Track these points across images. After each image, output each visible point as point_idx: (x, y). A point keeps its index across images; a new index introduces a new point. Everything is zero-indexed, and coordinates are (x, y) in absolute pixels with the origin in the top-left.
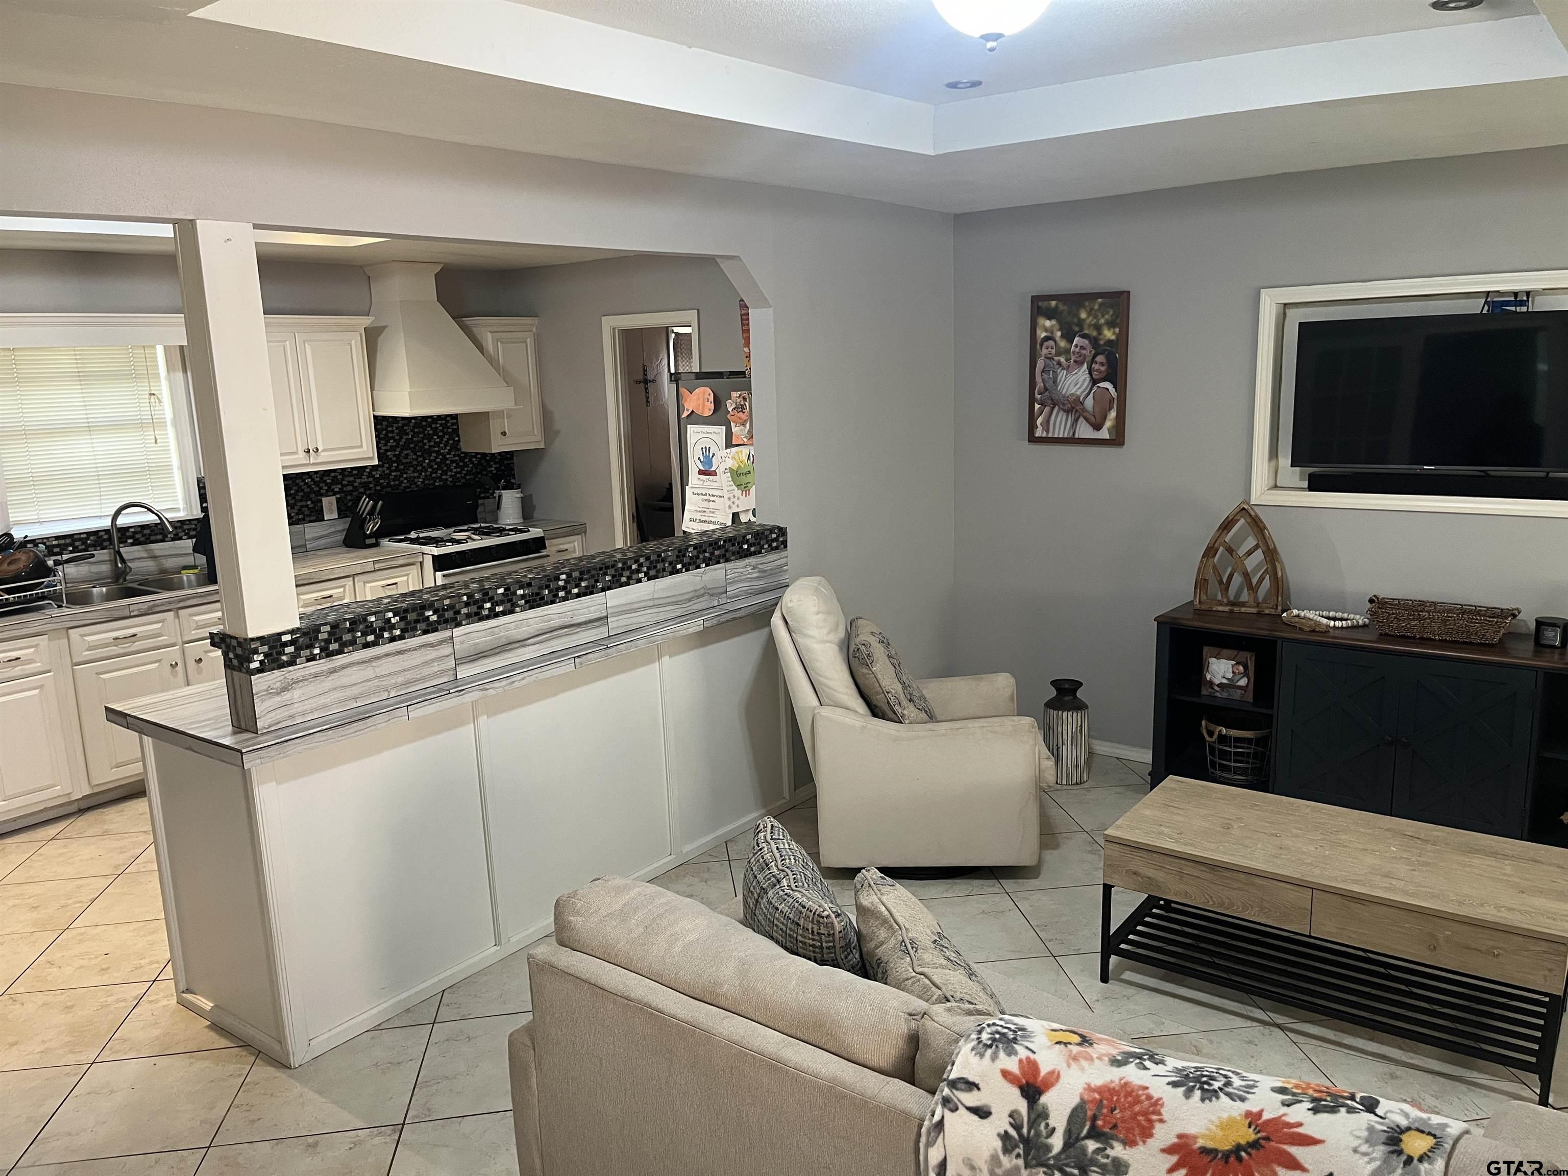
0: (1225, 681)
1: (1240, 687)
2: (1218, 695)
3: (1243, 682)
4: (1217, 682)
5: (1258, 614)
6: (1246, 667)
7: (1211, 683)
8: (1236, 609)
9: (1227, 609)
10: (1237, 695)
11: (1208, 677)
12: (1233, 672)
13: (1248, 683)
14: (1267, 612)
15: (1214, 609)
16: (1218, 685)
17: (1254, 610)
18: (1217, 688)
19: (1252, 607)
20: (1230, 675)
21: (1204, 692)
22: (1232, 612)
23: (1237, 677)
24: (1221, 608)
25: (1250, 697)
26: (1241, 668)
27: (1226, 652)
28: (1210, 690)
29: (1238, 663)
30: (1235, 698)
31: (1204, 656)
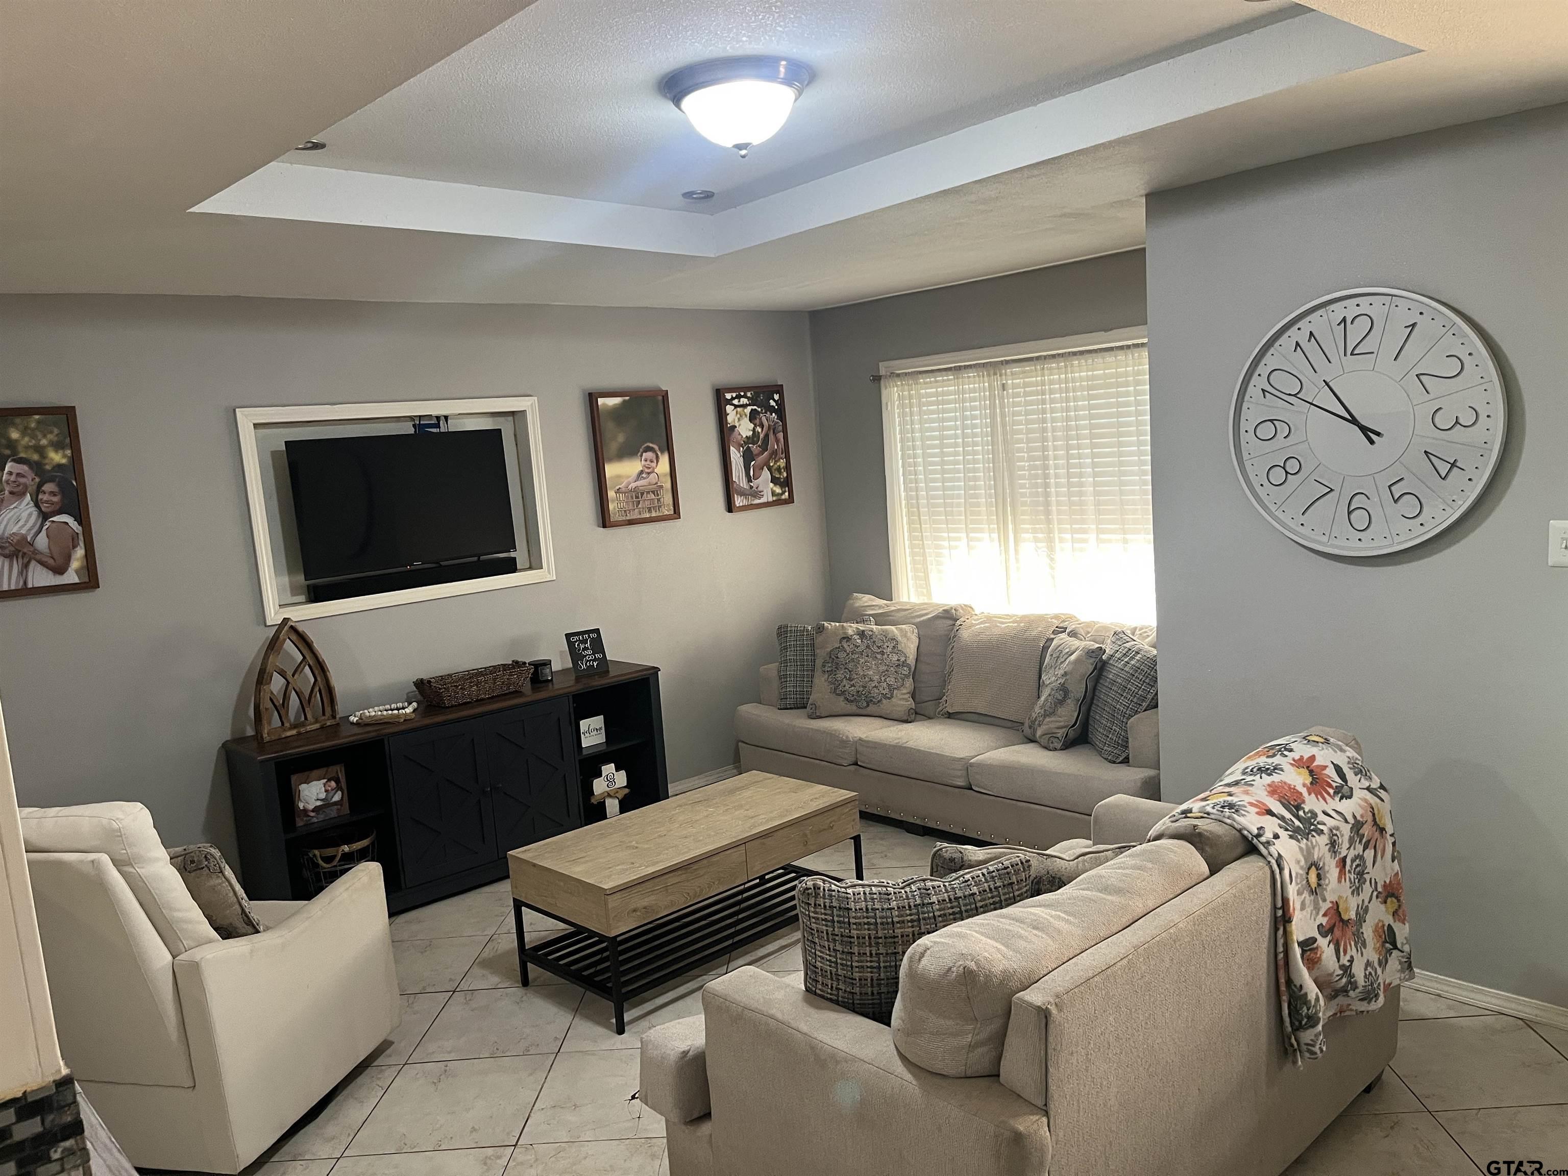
0: (319, 803)
1: (336, 803)
2: (315, 820)
3: (337, 797)
4: (311, 807)
5: (322, 728)
6: (337, 781)
7: (305, 811)
8: (302, 730)
9: (294, 732)
10: (333, 813)
11: (301, 806)
12: (326, 791)
13: (342, 797)
14: (328, 724)
15: (283, 736)
16: (313, 811)
17: (317, 726)
18: (312, 814)
19: (313, 724)
20: (323, 795)
21: (300, 823)
22: (299, 734)
23: (331, 794)
24: (289, 733)
25: (346, 810)
26: (333, 784)
27: (315, 773)
28: (305, 819)
29: (329, 780)
30: (332, 816)
31: (293, 786)
